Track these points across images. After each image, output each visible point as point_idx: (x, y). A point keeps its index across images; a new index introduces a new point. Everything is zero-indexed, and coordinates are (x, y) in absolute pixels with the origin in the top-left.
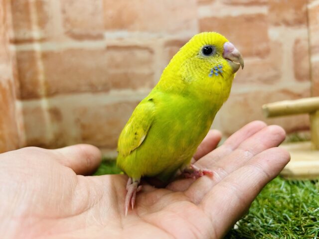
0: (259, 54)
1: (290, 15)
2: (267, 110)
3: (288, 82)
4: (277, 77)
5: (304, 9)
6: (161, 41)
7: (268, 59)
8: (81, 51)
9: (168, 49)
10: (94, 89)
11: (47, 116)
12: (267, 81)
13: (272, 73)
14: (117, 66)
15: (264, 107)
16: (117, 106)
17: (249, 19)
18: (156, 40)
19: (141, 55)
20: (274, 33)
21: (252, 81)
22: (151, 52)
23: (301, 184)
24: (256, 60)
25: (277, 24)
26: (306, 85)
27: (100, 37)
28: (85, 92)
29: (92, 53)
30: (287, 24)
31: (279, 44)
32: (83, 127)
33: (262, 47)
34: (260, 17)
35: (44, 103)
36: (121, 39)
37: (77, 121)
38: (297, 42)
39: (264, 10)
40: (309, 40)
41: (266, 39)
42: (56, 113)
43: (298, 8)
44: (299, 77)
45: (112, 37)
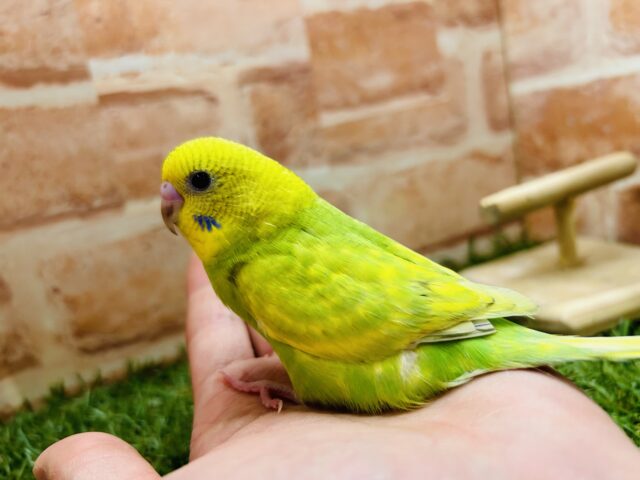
0: (428, 86)
1: (470, 3)
3: (482, 138)
4: (460, 131)
6: (230, 74)
7: (444, 96)
9: (248, 89)
10: (83, 207)
12: (445, 139)
13: (451, 122)
14: (134, 143)
17: (401, 15)
18: (218, 70)
19: (188, 109)
20: (449, 41)
21: (419, 144)
22: (212, 100)
24: (422, 99)
25: (451, 24)
28: (60, 217)
30: (468, 21)
31: (458, 64)
32: (72, 303)
33: (429, 71)
34: (421, 9)
36: (133, 75)
37: (53, 292)
38: (487, 56)
40: (504, 52)
41: (434, 54)
44: (497, 125)
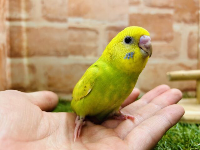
0: (167, 40)
1: (187, 16)
2: (170, 76)
3: (184, 59)
4: (176, 56)
5: (196, 13)
6: (104, 27)
7: (172, 44)
8: (52, 29)
9: (108, 32)
10: (58, 54)
11: (26, 70)
12: (170, 57)
13: (174, 52)
14: (75, 40)
15: (168, 73)
16: (73, 66)
17: (161, 17)
18: (101, 25)
19: (91, 34)
20: (177, 27)
21: (160, 57)
23: (189, 126)
24: (164, 43)
25: (179, 21)
26: (194, 62)
27: (64, 21)
29: (59, 30)
30: (186, 21)
31: (179, 34)
32: (49, 78)
33: (168, 35)
34: (169, 16)
35: (25, 61)
36: (78, 23)
37: (46, 74)
38: (191, 34)
39: (171, 12)
40: (198, 33)
41: (171, 30)
42: (32, 68)
43: (193, 12)
44: (191, 56)
45: (72, 21)
